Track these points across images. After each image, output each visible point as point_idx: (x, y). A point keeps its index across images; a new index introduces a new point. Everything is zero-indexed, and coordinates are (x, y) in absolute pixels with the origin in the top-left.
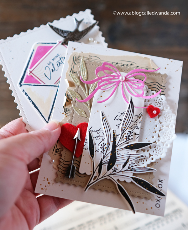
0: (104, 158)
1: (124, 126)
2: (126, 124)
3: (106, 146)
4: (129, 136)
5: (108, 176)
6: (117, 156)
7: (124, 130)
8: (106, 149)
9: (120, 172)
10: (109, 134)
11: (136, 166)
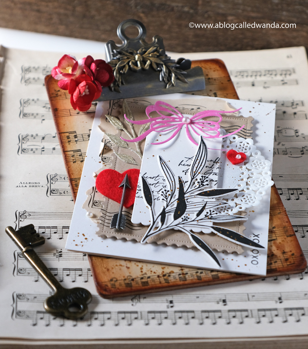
0: (167, 206)
1: (194, 170)
2: (197, 168)
3: (170, 193)
4: (202, 182)
5: (176, 225)
6: (187, 203)
7: (195, 175)
8: (170, 197)
9: (193, 221)
10: (173, 180)
11: (217, 214)
